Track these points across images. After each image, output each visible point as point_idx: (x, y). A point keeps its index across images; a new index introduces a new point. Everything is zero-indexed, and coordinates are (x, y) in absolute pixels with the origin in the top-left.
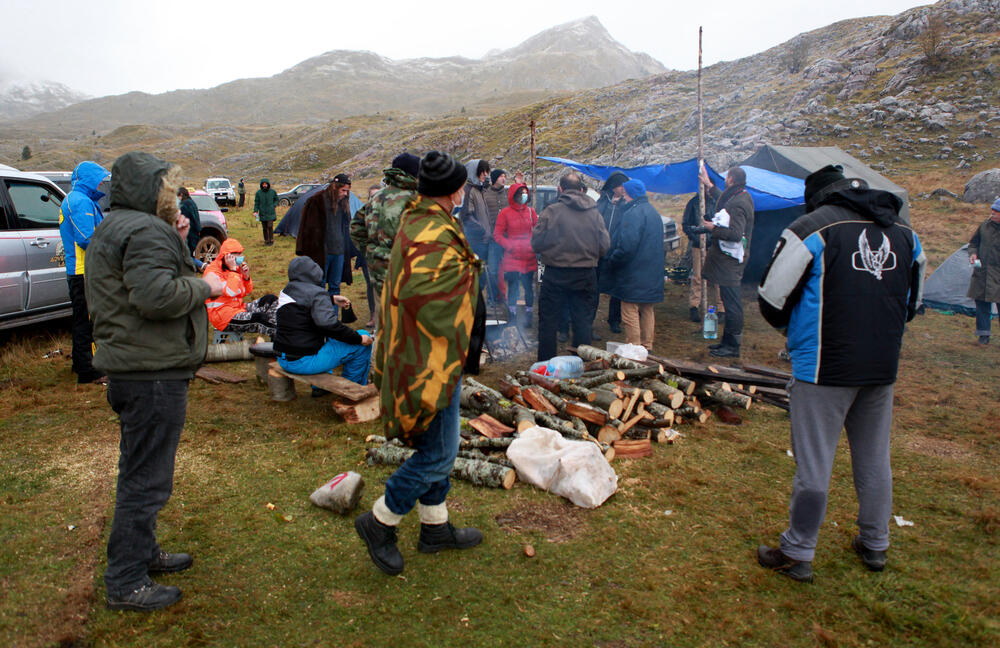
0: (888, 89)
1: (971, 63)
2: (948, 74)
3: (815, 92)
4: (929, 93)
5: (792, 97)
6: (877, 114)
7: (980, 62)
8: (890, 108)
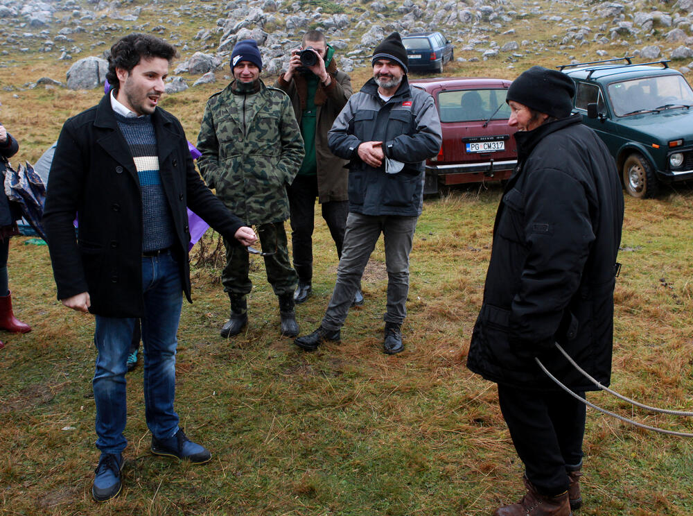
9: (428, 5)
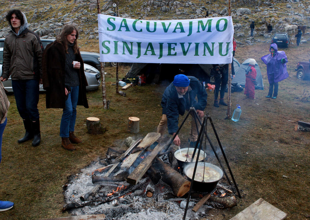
0: (103, 9)
1: (126, 3)
2: (120, 6)
3: (80, 8)
5: (72, 9)
7: (128, 3)
9: (271, 21)
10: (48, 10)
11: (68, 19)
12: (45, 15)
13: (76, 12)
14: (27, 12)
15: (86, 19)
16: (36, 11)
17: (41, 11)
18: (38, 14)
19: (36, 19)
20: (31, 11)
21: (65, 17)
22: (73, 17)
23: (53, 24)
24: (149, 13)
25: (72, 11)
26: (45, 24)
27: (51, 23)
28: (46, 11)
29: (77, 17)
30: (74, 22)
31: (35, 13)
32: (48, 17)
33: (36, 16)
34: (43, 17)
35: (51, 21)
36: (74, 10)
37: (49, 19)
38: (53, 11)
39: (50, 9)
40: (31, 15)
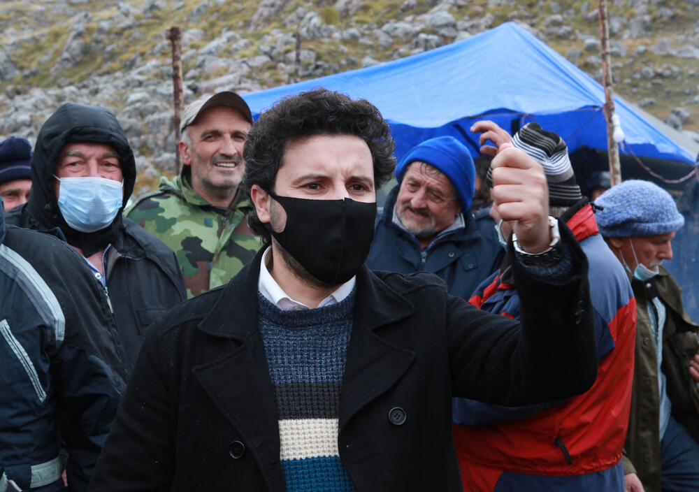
4: (480, 9)
5: (255, 9)
6: (427, 41)
8: (444, 31)
10: (138, 18)
11: (221, 63)
12: (122, 42)
13: (274, 24)
14: (37, 34)
15: (312, 61)
16: (81, 27)
17: (105, 25)
18: (88, 39)
19: (78, 64)
20: (55, 28)
21: (210, 53)
22: (247, 52)
23: (149, 92)
24: (657, 13)
25: (255, 18)
26: (112, 91)
27: (140, 84)
28: (128, 22)
29: (265, 53)
30: (249, 77)
31: (76, 37)
32: (134, 52)
33: (77, 52)
34: (112, 56)
35: (140, 73)
36: (261, 15)
37: (139, 61)
38: (160, 24)
39: (145, 12)
40: (57, 46)
